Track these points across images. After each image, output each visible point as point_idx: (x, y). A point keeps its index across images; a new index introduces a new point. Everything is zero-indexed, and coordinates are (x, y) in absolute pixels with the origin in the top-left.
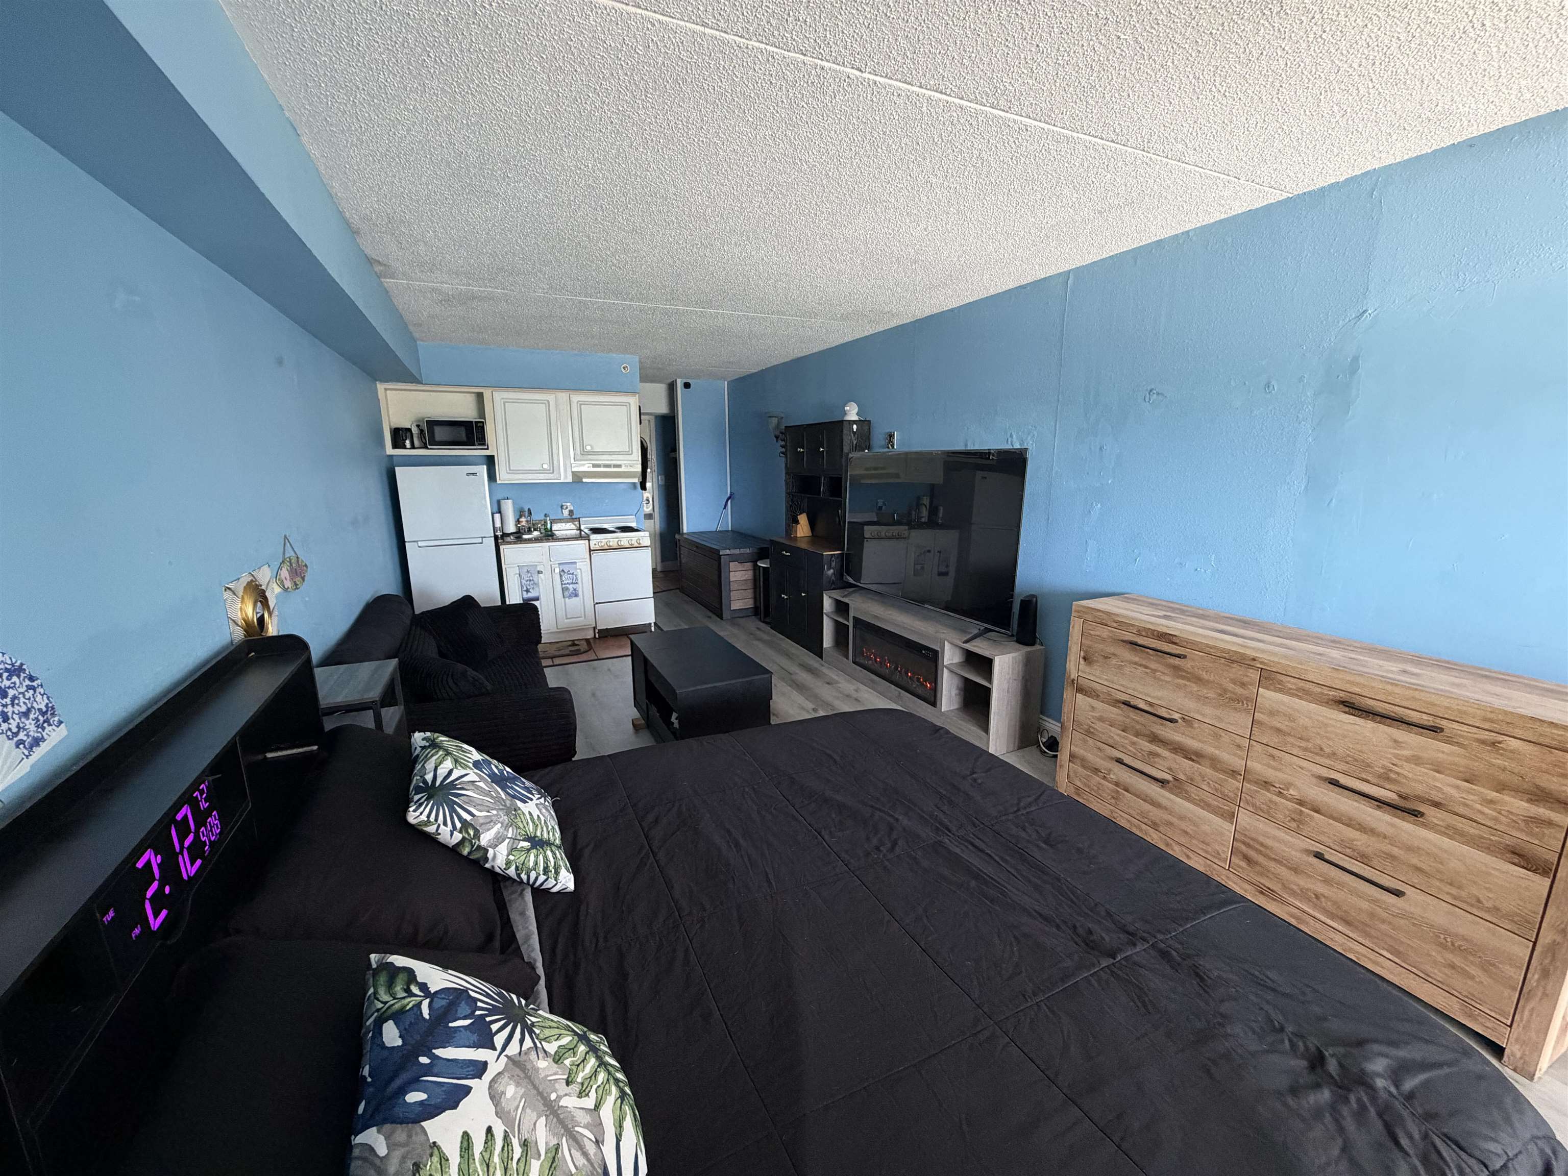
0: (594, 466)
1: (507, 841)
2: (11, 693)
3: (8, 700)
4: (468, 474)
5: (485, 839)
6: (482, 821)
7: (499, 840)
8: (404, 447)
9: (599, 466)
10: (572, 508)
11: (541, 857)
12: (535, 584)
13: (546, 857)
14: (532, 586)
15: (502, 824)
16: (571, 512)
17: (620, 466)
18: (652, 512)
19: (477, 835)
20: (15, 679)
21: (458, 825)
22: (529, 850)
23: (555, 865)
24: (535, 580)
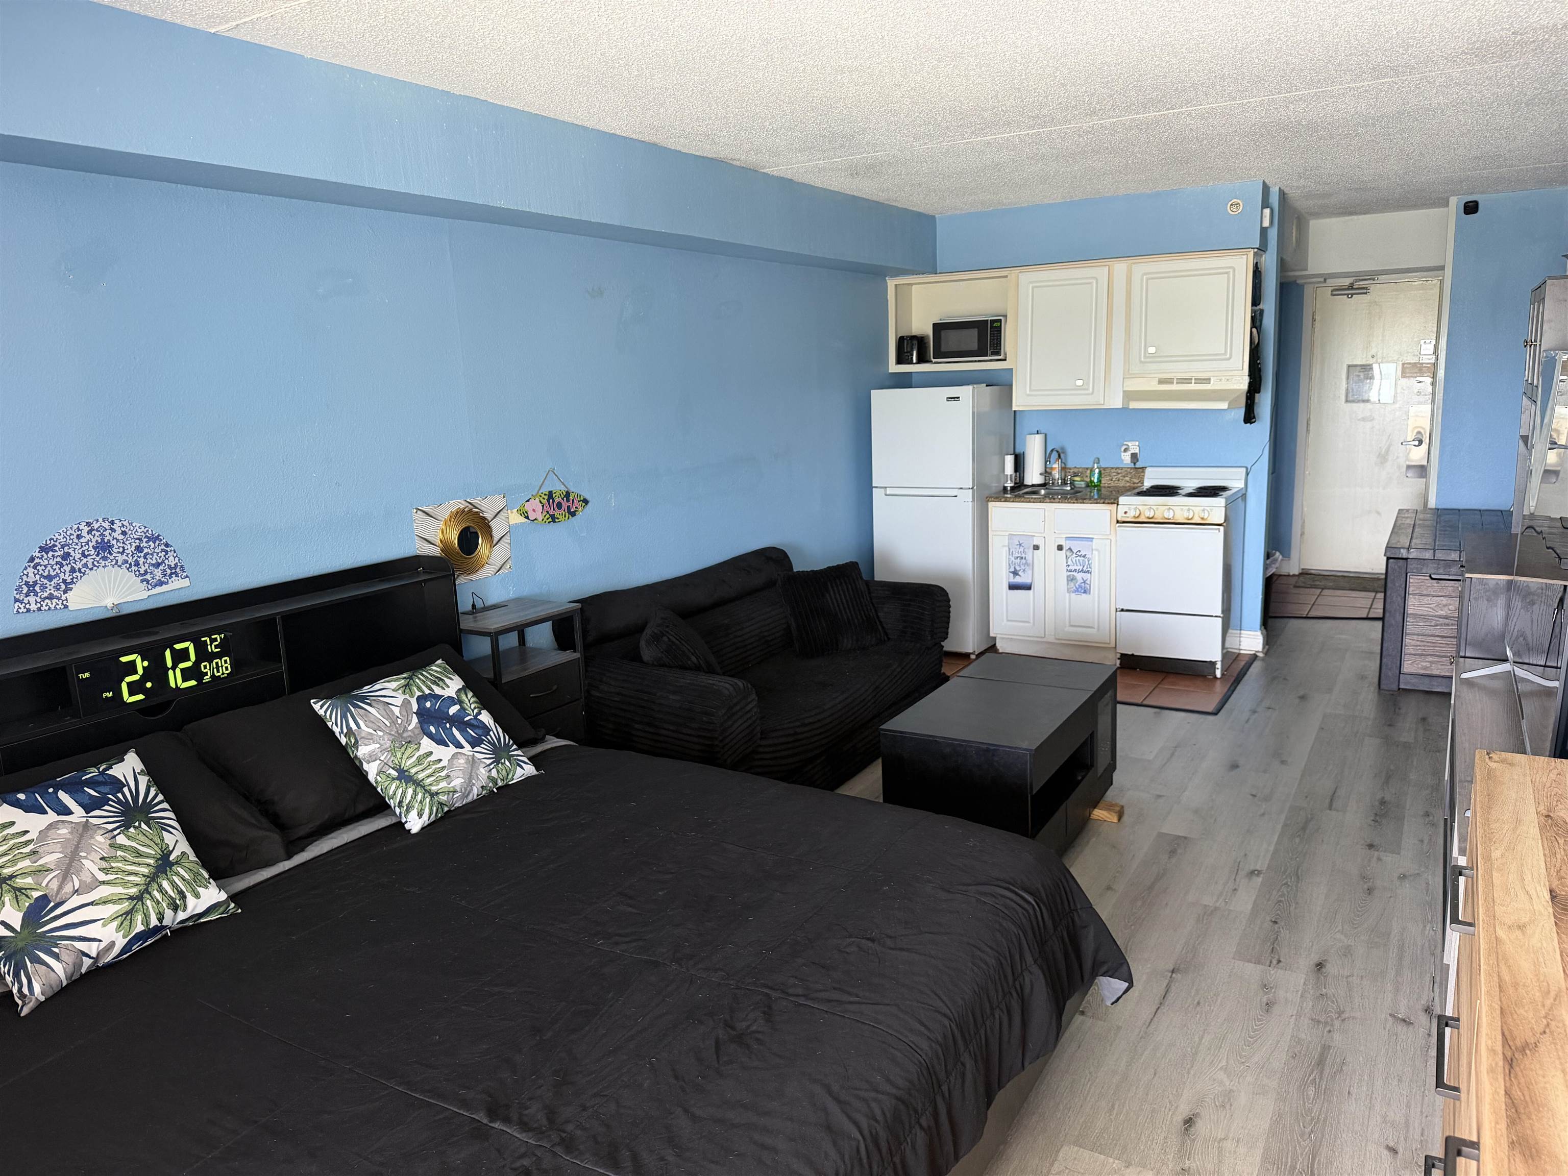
0: (1162, 381)
1: (378, 762)
2: (146, 550)
3: (142, 555)
4: (950, 399)
5: (362, 751)
6: (363, 735)
7: (372, 758)
8: (911, 363)
9: (1169, 381)
10: (1137, 451)
11: (400, 791)
12: (1028, 565)
13: (404, 794)
14: (1023, 567)
15: (381, 745)
16: (1134, 457)
17: (1207, 381)
18: (1425, 463)
19: (356, 745)
20: (151, 543)
21: (345, 730)
22: (394, 779)
23: (409, 803)
24: (1029, 557)
